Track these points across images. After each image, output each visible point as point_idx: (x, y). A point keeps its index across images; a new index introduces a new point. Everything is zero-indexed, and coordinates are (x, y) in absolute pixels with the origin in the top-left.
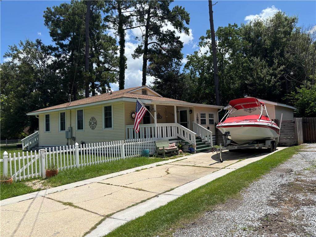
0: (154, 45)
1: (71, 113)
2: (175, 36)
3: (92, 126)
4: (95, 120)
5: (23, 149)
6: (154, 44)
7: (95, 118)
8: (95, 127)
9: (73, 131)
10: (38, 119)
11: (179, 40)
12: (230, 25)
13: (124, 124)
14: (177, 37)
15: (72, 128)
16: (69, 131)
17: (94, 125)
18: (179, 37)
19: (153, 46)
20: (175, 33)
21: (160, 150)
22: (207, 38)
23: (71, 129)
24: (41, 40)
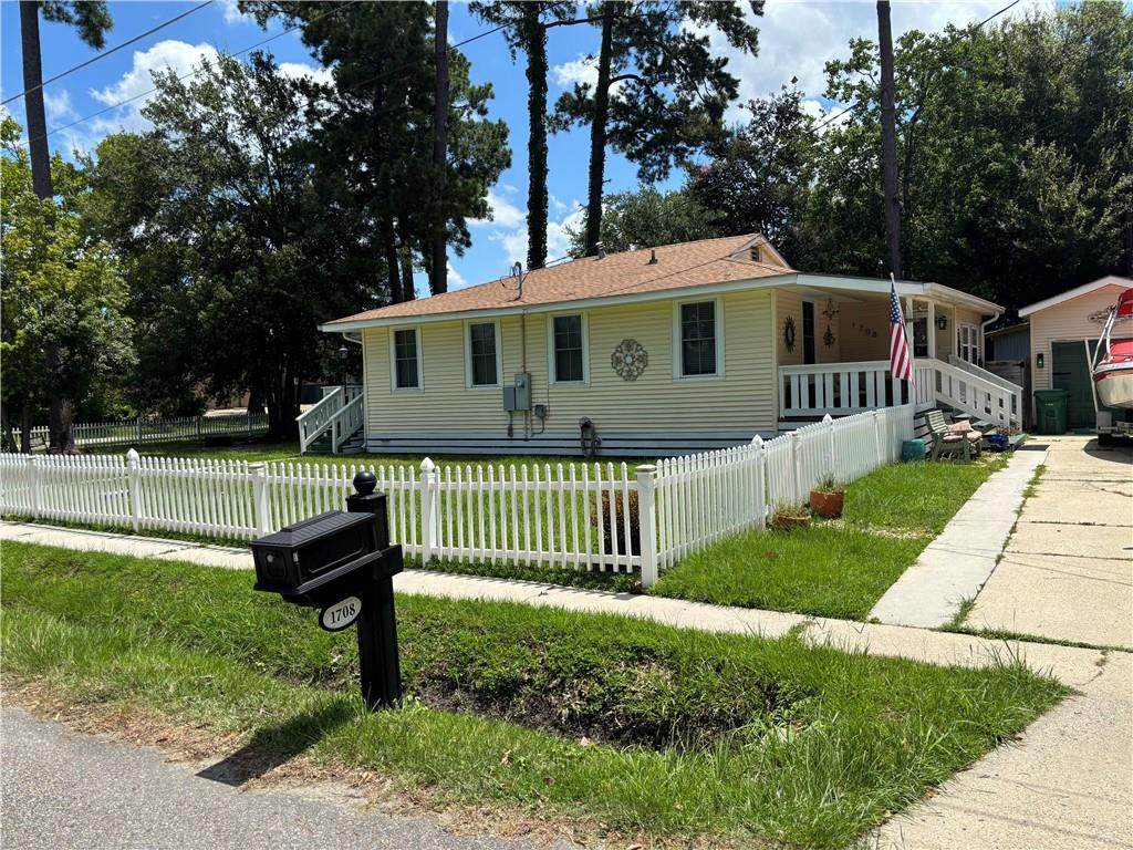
0: (625, 86)
1: (523, 326)
2: (710, 57)
3: (627, 368)
4: (637, 350)
5: (304, 449)
6: (627, 83)
7: (643, 344)
8: (639, 374)
9: (533, 387)
10: (361, 345)
11: (724, 70)
12: (951, 28)
13: (774, 361)
14: (718, 61)
15: (530, 376)
16: (523, 386)
17: (636, 363)
18: (725, 61)
19: (621, 88)
20: (709, 46)
21: (947, 441)
22: (848, 69)
23: (527, 382)
24: (272, 57)
